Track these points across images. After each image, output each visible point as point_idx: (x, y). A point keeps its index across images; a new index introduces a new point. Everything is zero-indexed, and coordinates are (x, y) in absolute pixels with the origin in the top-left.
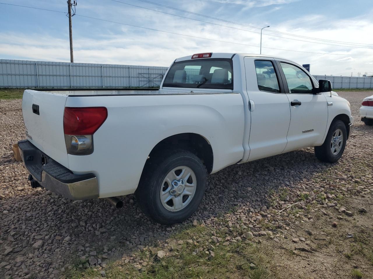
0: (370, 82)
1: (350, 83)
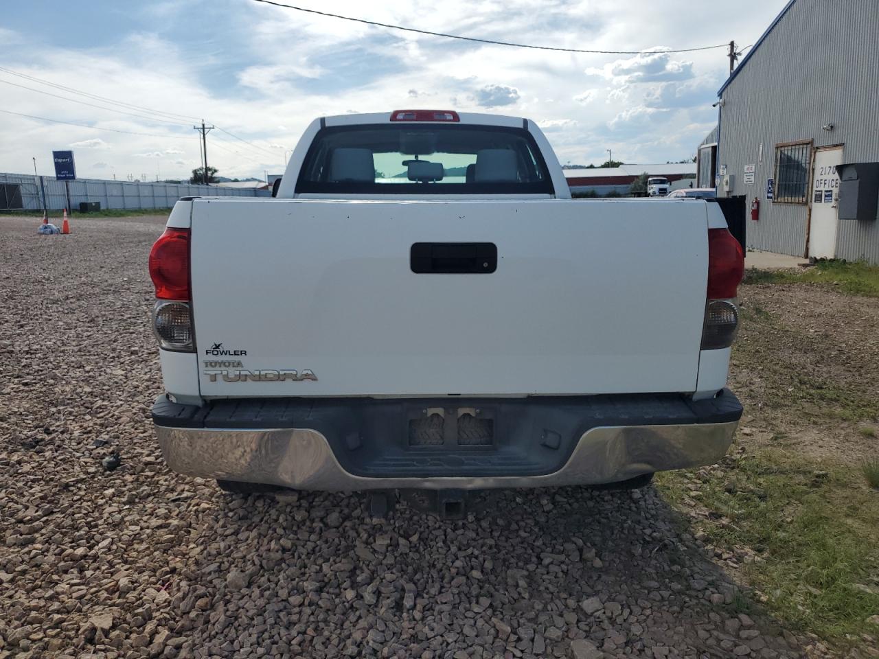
0: (151, 195)
1: (106, 196)
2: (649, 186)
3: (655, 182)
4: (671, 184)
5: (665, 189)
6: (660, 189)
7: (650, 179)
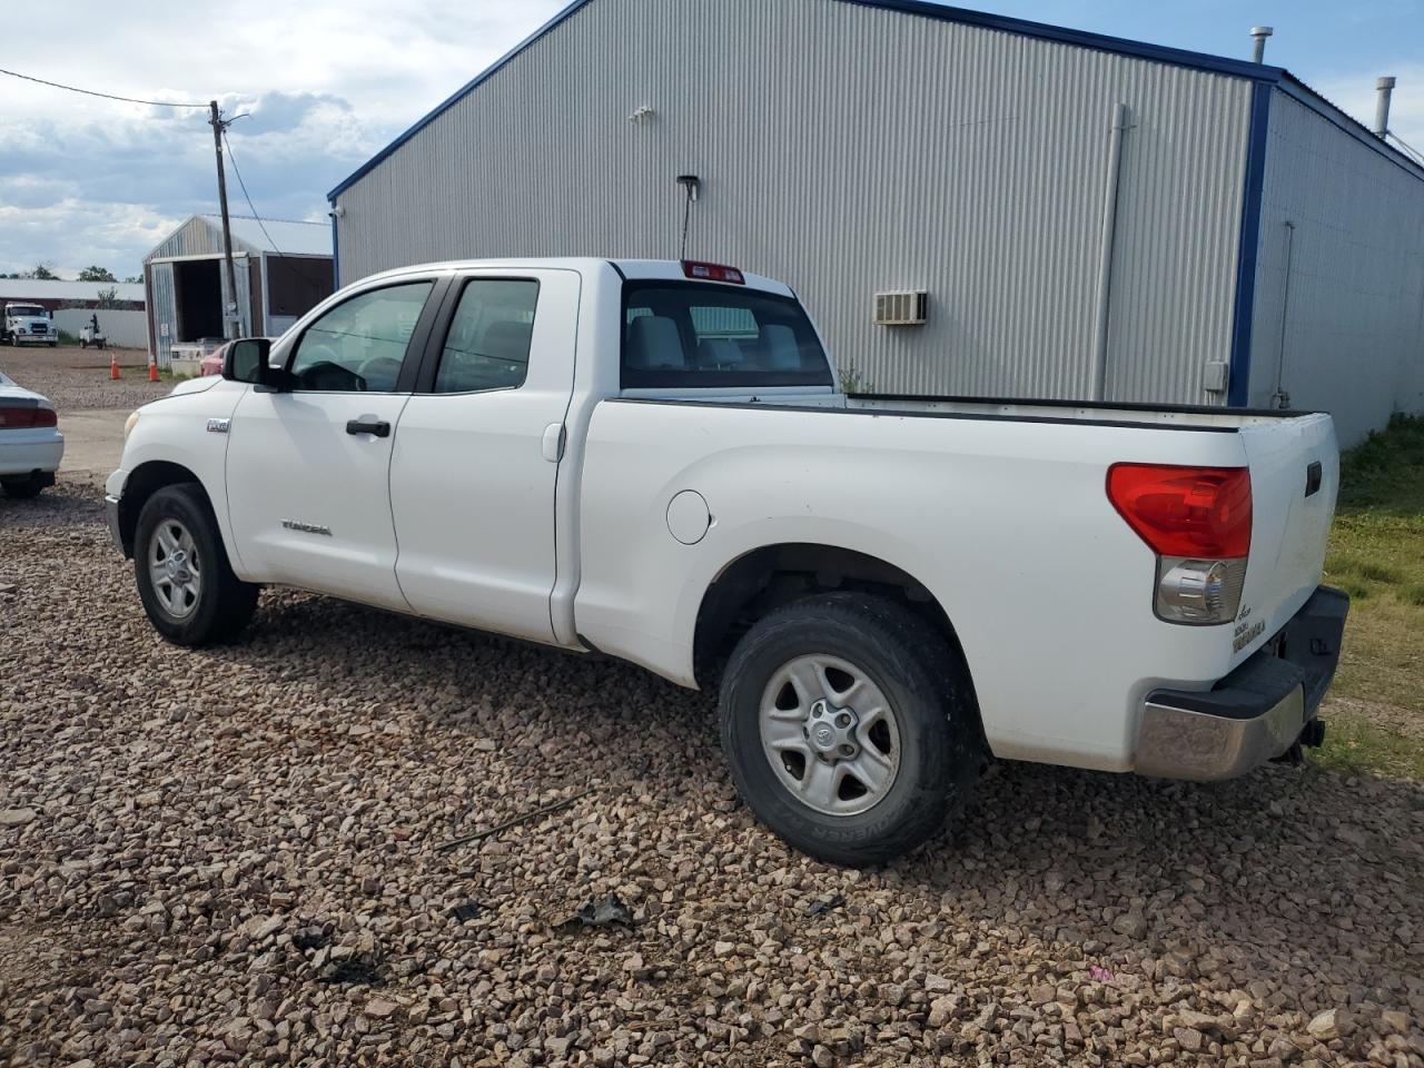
2: (8, 318)
3: (21, 312)
4: (51, 317)
5: (44, 326)
6: (34, 326)
7: (9, 306)
